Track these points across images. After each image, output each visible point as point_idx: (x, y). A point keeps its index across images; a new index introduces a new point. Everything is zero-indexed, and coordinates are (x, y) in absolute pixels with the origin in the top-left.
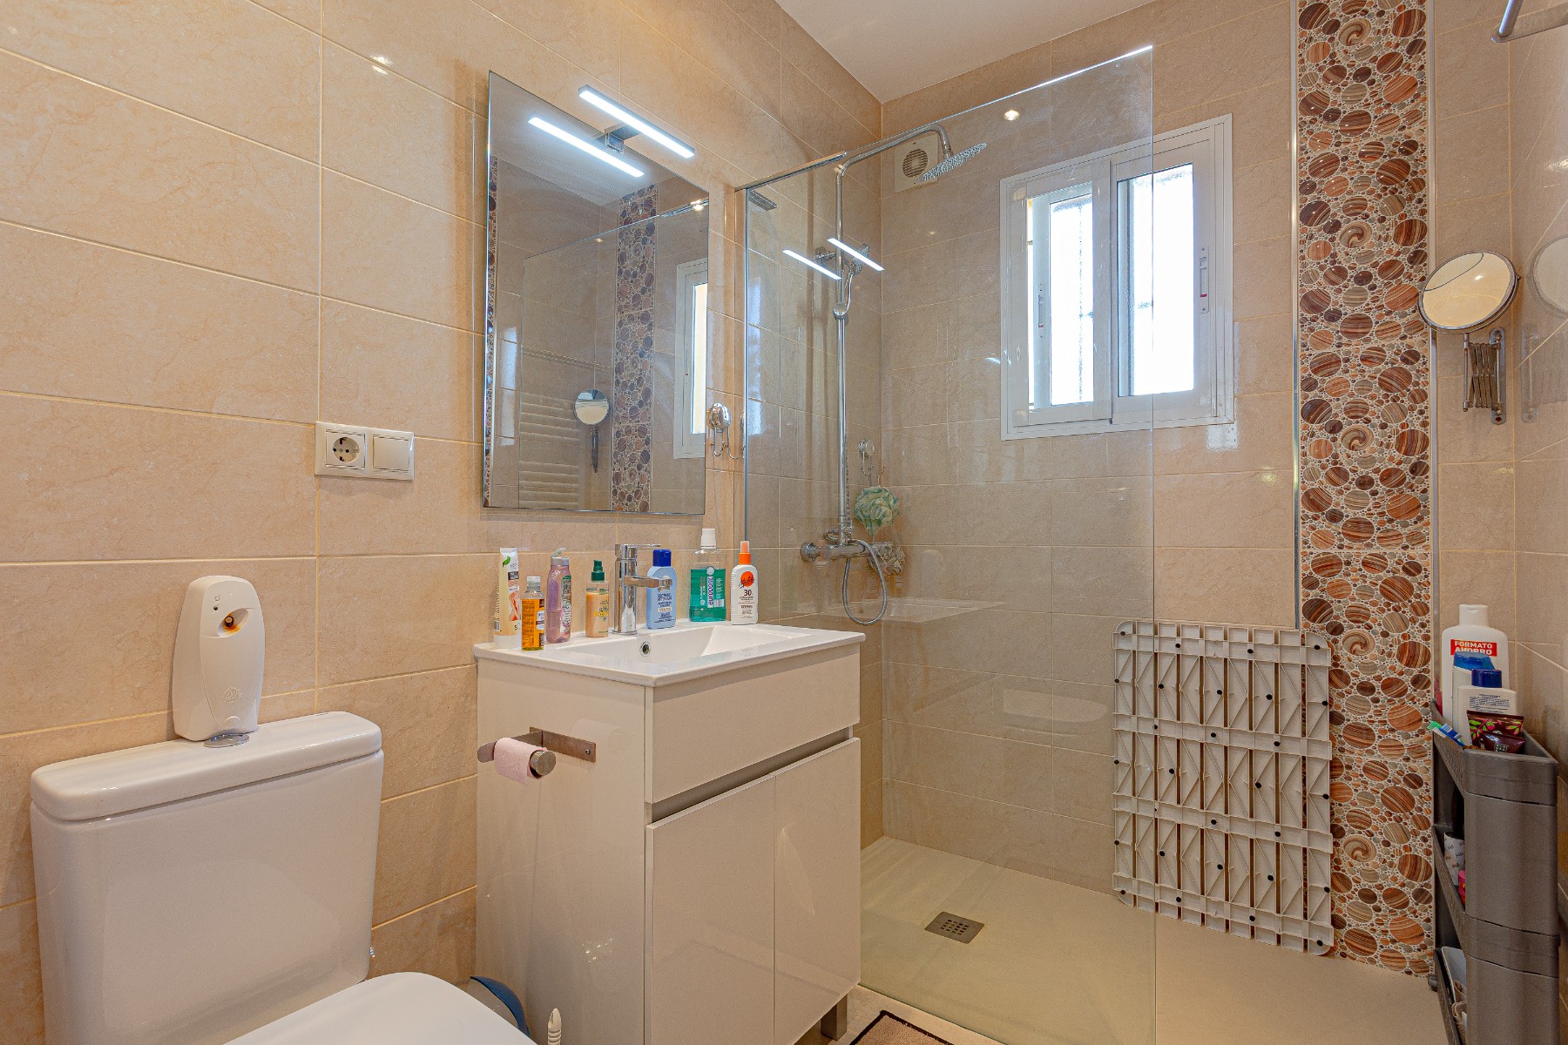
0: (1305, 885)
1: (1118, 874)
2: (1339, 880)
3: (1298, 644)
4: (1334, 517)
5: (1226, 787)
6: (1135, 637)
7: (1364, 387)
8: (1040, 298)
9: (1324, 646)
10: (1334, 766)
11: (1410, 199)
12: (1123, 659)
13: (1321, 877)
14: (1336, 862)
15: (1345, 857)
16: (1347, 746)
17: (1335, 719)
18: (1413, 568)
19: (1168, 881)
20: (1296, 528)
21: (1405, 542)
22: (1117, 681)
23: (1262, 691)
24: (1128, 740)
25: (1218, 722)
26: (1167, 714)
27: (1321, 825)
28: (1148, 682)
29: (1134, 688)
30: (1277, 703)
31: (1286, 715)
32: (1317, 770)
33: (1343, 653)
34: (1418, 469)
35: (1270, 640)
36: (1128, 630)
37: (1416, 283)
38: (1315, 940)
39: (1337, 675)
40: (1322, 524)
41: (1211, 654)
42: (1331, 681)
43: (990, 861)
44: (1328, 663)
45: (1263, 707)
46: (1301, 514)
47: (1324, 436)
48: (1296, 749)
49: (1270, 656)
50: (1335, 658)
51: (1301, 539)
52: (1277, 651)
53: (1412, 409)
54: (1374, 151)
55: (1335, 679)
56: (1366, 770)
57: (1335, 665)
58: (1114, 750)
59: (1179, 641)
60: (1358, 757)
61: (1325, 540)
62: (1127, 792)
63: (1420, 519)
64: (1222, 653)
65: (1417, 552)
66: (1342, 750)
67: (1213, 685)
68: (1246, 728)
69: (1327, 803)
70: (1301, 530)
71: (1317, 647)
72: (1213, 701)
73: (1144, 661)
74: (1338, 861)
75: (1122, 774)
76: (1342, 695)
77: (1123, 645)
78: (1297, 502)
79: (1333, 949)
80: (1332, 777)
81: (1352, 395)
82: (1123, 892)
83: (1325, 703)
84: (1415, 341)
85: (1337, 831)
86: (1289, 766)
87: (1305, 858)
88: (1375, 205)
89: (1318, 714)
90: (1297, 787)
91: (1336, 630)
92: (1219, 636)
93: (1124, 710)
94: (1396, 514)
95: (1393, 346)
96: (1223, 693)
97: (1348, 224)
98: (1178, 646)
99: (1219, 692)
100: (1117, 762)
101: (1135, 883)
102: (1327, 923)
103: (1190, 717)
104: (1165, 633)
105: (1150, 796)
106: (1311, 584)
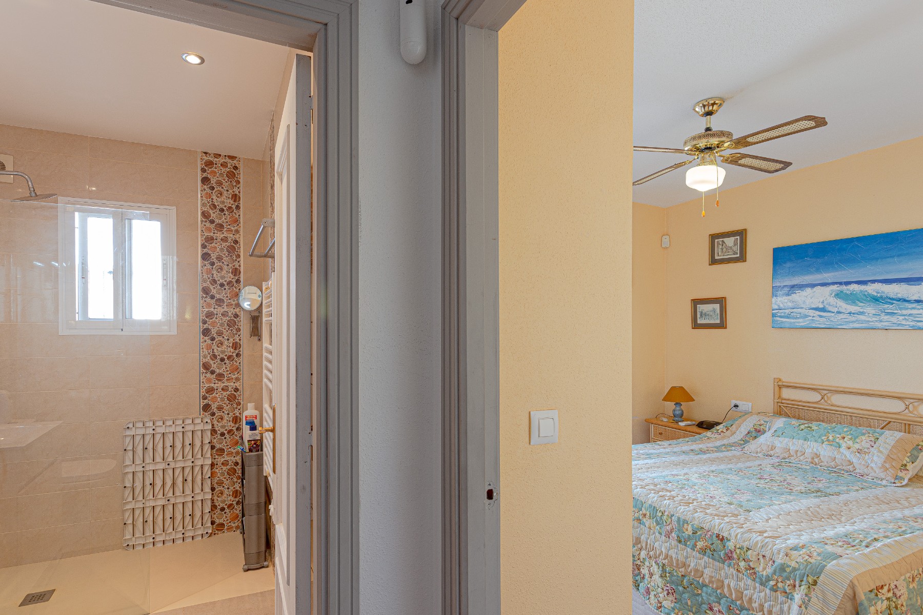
0: (202, 513)
1: (126, 538)
2: (214, 507)
3: (200, 422)
4: (213, 372)
5: (174, 484)
6: (134, 429)
7: (222, 325)
8: (83, 264)
9: (209, 421)
10: (212, 465)
11: (236, 260)
12: (128, 440)
13: (207, 509)
14: (212, 500)
15: (215, 498)
16: (216, 457)
17: (213, 448)
18: (236, 390)
19: (149, 532)
20: (200, 377)
21: (234, 381)
22: (125, 450)
23: (187, 442)
24: (130, 476)
25: (170, 459)
26: (148, 459)
27: (207, 489)
28: (141, 447)
29: (133, 451)
30: (193, 446)
31: (196, 449)
32: (207, 469)
33: (215, 422)
34: (238, 355)
35: (190, 421)
36: (131, 426)
37: (238, 290)
38: (205, 532)
39: (214, 431)
40: (208, 375)
41: (167, 431)
42: (211, 433)
43: (55, 559)
44: (210, 427)
45: (188, 448)
46: (201, 372)
47: (209, 342)
48: (199, 463)
49: (191, 428)
50: (213, 425)
51: (202, 381)
52: (193, 426)
53: (236, 334)
54: (225, 240)
55: (213, 433)
56: (222, 464)
57: (213, 427)
58: (123, 481)
59: (154, 427)
60: (220, 460)
61: (209, 381)
62: (130, 499)
63: (239, 372)
64: (172, 430)
65: (237, 384)
66: (215, 459)
67: (168, 443)
68: (181, 458)
69: (210, 480)
70: (201, 378)
71: (207, 422)
72: (168, 450)
73: (138, 439)
74: (213, 500)
75: (128, 492)
76: (215, 438)
77: (128, 433)
78: (200, 367)
79: (211, 533)
80: (211, 469)
81: (218, 328)
82: (128, 545)
83: (209, 443)
84: (237, 310)
85: (213, 489)
86: (197, 469)
87: (202, 503)
88: (226, 259)
89: (207, 447)
90: (199, 477)
91: (213, 414)
92: (171, 423)
93: (128, 462)
94: (232, 372)
95: (231, 311)
96: (173, 447)
97: (217, 264)
98: (154, 430)
99: (171, 446)
100: (125, 487)
101: (134, 539)
102: (209, 524)
103: (159, 458)
104: (147, 425)
105: (141, 498)
106: (205, 398)
